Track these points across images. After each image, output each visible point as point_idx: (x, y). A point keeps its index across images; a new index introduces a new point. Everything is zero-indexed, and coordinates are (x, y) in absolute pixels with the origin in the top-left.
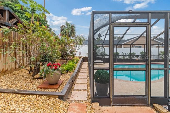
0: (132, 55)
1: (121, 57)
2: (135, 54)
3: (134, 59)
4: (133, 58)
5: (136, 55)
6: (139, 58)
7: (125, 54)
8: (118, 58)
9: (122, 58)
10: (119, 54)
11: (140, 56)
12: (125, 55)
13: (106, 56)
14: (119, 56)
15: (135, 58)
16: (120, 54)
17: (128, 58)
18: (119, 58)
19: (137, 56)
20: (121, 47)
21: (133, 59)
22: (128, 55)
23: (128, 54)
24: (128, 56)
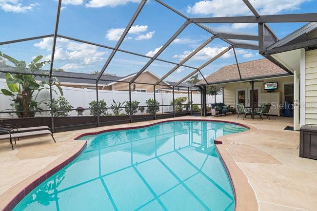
0: (132, 106)
1: (110, 112)
2: (138, 103)
3: (136, 114)
4: (135, 112)
5: (140, 105)
6: (145, 113)
7: (120, 104)
8: (102, 114)
9: (113, 114)
10: (105, 104)
11: (146, 108)
12: (119, 107)
13: (69, 110)
14: (105, 108)
15: (139, 113)
16: (108, 105)
17: (125, 113)
18: (105, 114)
19: (142, 109)
20: (111, 89)
21: (134, 114)
22: (126, 107)
23: (125, 104)
24: (124, 109)
